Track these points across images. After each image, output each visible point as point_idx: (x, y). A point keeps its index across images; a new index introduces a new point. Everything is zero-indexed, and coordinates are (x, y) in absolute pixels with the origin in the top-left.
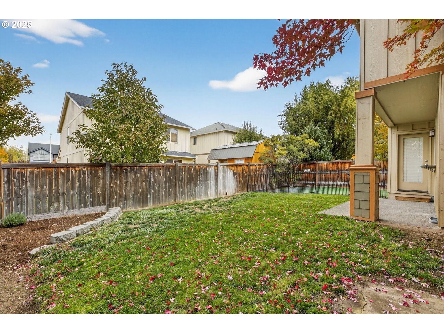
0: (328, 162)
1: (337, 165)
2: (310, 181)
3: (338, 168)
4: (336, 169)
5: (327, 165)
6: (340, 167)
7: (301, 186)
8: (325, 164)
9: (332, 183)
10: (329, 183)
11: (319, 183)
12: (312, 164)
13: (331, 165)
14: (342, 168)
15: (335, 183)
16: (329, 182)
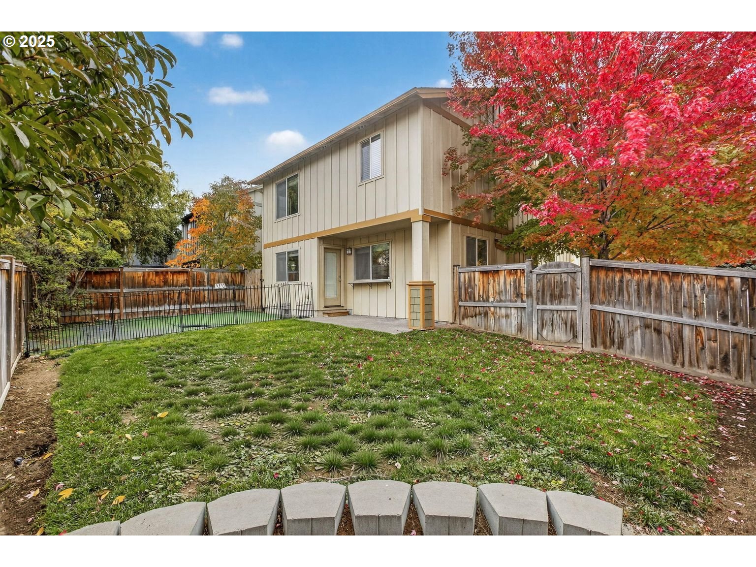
0: (147, 270)
1: (165, 276)
2: (104, 309)
3: (166, 283)
4: (162, 284)
5: (144, 276)
6: (169, 280)
7: (79, 323)
8: (140, 274)
9: (157, 309)
10: (151, 309)
11: (129, 310)
12: (107, 273)
13: (152, 277)
14: (173, 282)
15: (162, 308)
16: (150, 307)
